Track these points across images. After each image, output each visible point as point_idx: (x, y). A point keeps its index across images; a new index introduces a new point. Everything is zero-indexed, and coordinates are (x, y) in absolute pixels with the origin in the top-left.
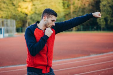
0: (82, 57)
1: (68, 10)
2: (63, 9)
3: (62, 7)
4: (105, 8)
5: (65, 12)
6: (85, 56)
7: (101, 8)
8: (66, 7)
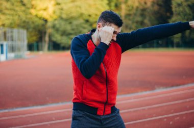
4: (181, 9)
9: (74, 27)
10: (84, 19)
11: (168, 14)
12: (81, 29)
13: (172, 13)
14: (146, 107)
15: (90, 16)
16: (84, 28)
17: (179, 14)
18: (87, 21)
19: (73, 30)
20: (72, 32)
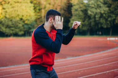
0: (59, 59)
1: (39, 14)
2: (34, 13)
3: (34, 11)
4: (77, 13)
5: (36, 17)
6: (62, 59)
7: (73, 13)
8: (38, 11)
9: (14, 23)
10: (19, 18)
11: (69, 16)
12: (18, 24)
13: (72, 15)
14: (65, 67)
15: (23, 16)
16: (20, 23)
17: (76, 16)
18: (21, 19)
19: (13, 24)
20: (12, 26)
